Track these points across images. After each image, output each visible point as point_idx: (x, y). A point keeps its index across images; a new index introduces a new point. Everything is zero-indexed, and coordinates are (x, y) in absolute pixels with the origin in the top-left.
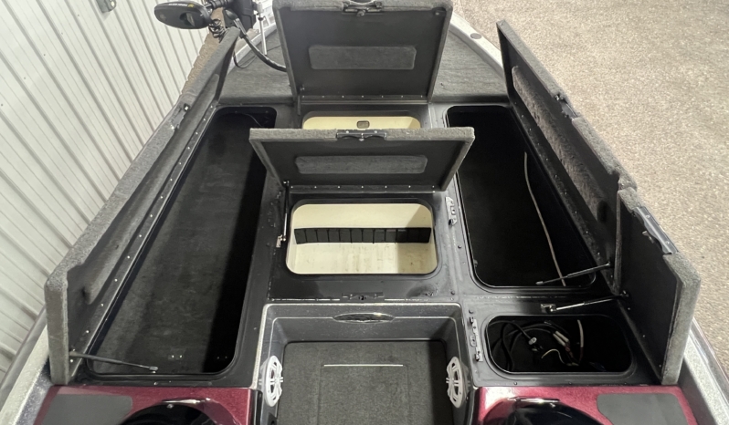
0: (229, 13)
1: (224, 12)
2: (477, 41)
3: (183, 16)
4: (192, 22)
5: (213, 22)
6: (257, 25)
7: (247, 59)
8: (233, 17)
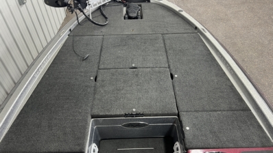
0: (76, 2)
1: (74, 1)
2: (181, 13)
3: (56, 2)
4: (60, 4)
5: (69, 5)
6: (87, 7)
8: (78, 4)
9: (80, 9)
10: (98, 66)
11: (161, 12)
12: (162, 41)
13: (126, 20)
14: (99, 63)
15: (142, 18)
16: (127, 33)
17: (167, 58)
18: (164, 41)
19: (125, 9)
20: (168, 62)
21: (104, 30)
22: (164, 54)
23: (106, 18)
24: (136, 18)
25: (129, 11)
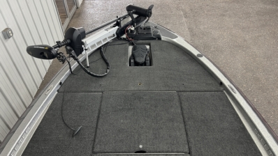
0: (68, 48)
1: (66, 47)
2: (200, 58)
3: (42, 53)
4: (46, 55)
5: (59, 54)
6: (84, 52)
7: (77, 69)
8: (70, 50)
9: (73, 57)
10: (93, 148)
11: (175, 55)
12: (178, 104)
13: (133, 67)
14: (94, 140)
15: (151, 65)
16: (132, 88)
17: (187, 134)
18: (181, 103)
19: (131, 48)
20: (188, 142)
21: (103, 82)
22: (182, 125)
23: (107, 64)
24: (144, 64)
25: (136, 54)
